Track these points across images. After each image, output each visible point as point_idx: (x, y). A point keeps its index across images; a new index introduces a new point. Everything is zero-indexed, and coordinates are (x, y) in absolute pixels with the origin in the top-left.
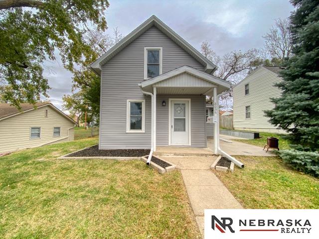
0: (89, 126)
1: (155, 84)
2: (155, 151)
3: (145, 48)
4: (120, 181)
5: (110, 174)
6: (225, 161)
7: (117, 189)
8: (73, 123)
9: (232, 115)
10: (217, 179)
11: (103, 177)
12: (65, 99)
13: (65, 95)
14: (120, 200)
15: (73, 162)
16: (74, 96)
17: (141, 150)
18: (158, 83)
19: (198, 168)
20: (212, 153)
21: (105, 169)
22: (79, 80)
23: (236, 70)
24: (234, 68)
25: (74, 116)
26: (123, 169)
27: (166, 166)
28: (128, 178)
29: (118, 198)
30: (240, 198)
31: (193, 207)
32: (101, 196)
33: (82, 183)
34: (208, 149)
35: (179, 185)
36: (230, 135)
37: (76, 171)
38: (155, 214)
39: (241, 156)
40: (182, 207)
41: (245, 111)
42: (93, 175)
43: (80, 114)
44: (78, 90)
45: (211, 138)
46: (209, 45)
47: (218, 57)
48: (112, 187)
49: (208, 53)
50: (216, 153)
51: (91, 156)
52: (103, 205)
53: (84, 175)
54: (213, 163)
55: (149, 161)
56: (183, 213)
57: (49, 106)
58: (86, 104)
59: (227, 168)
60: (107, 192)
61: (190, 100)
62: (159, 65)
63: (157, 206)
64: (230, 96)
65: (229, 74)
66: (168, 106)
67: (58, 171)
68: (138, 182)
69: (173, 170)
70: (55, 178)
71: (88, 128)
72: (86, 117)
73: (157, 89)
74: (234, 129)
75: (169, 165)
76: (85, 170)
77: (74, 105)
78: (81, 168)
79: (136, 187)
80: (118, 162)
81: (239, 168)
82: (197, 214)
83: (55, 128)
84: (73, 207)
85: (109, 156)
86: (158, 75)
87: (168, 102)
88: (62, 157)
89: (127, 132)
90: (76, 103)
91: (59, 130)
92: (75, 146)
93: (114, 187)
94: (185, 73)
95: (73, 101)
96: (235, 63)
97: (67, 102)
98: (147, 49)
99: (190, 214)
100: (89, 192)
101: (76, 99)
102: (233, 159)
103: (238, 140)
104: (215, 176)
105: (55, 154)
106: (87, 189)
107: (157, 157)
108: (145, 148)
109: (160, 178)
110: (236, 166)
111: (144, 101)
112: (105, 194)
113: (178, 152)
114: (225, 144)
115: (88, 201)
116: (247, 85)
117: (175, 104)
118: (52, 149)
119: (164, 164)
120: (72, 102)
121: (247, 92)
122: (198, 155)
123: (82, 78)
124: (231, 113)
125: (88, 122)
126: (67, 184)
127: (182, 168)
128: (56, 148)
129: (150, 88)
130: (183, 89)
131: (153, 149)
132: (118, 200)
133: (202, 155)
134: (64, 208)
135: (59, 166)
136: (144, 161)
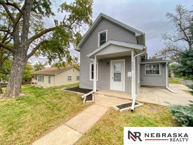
1: (95, 54)
10: (104, 113)
31: (69, 121)
55: (83, 96)
61: (124, 60)
66: (110, 65)
87: (110, 63)
88: (62, 90)
89: (90, 80)
91: (79, 78)
98: (99, 33)
111: (98, 63)
113: (107, 94)
127: (96, 103)
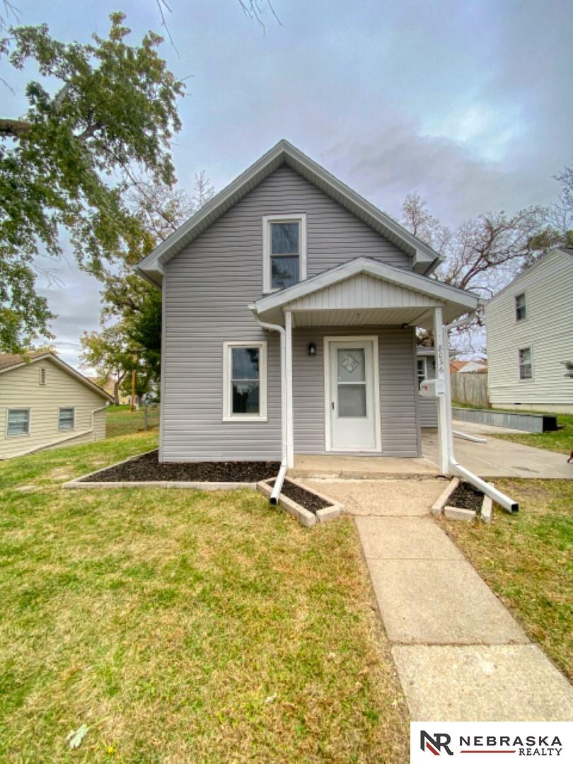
0: (141, 404)
1: (289, 303)
2: (291, 466)
3: (265, 219)
4: (204, 544)
5: (182, 526)
6: (467, 494)
7: (196, 565)
8: (104, 398)
9: (484, 372)
10: (447, 541)
11: (164, 533)
12: (87, 342)
13: (85, 333)
14: (203, 598)
15: (99, 495)
16: (107, 333)
17: (258, 463)
18: (295, 301)
19: (398, 511)
20: (435, 473)
21: (169, 514)
22: (118, 298)
23: (492, 260)
24: (486, 256)
25: (107, 379)
26: (214, 512)
27: (319, 508)
28: (225, 536)
29: (199, 590)
30: (508, 596)
31: (386, 620)
32: (157, 584)
33: (114, 550)
34: (425, 460)
35: (351, 557)
36: (482, 422)
37: (104, 518)
38: (287, 636)
39: (510, 479)
40: (356, 618)
41: (517, 360)
42: (143, 530)
43: (121, 374)
44: (117, 320)
45: (431, 430)
46: (423, 203)
47: (446, 230)
48: (184, 561)
49: (421, 221)
50: (445, 471)
51: (140, 480)
52: (160, 610)
53: (119, 528)
54: (437, 498)
55: (276, 492)
56: (360, 636)
57: (48, 360)
58: (133, 352)
59: (473, 513)
60: (173, 574)
61: (375, 339)
62: (298, 257)
63: (292, 614)
64: (479, 323)
65: (474, 271)
66: (322, 355)
67: (61, 517)
68: (248, 547)
69: (335, 518)
70: (52, 535)
71: (137, 408)
72: (133, 383)
73: (294, 314)
74: (490, 406)
75: (325, 504)
76: (124, 514)
77: (107, 355)
78: (115, 511)
79: (243, 560)
80: (201, 495)
81: (505, 511)
82: (395, 639)
83: (62, 410)
84: (89, 612)
85: (180, 480)
86: (297, 282)
87: (322, 345)
88: (73, 482)
89: (225, 419)
90: (112, 351)
91: (72, 415)
92: (106, 452)
93: (189, 562)
94: (363, 275)
95: (106, 347)
96: (489, 243)
97: (91, 347)
98: (269, 221)
99: (378, 639)
100: (129, 572)
101: (111, 342)
102: (489, 487)
103: (501, 436)
104: (443, 534)
105: (59, 474)
106: (125, 565)
107: (298, 482)
108: (268, 458)
109: (301, 538)
110: (497, 507)
111: (264, 344)
112: (168, 580)
113: (347, 469)
114: (468, 448)
115: (127, 597)
116: (520, 298)
117: (339, 350)
118: (52, 461)
119: (314, 503)
120: (102, 348)
121: (520, 313)
122: (398, 476)
123: (124, 291)
124: (482, 367)
125: (140, 394)
126: (81, 551)
127: (357, 512)
128: (61, 460)
129: (277, 315)
130: (358, 312)
131: (288, 461)
132: (198, 596)
133: (409, 477)
134: (68, 613)
135: (65, 505)
136: (266, 494)
